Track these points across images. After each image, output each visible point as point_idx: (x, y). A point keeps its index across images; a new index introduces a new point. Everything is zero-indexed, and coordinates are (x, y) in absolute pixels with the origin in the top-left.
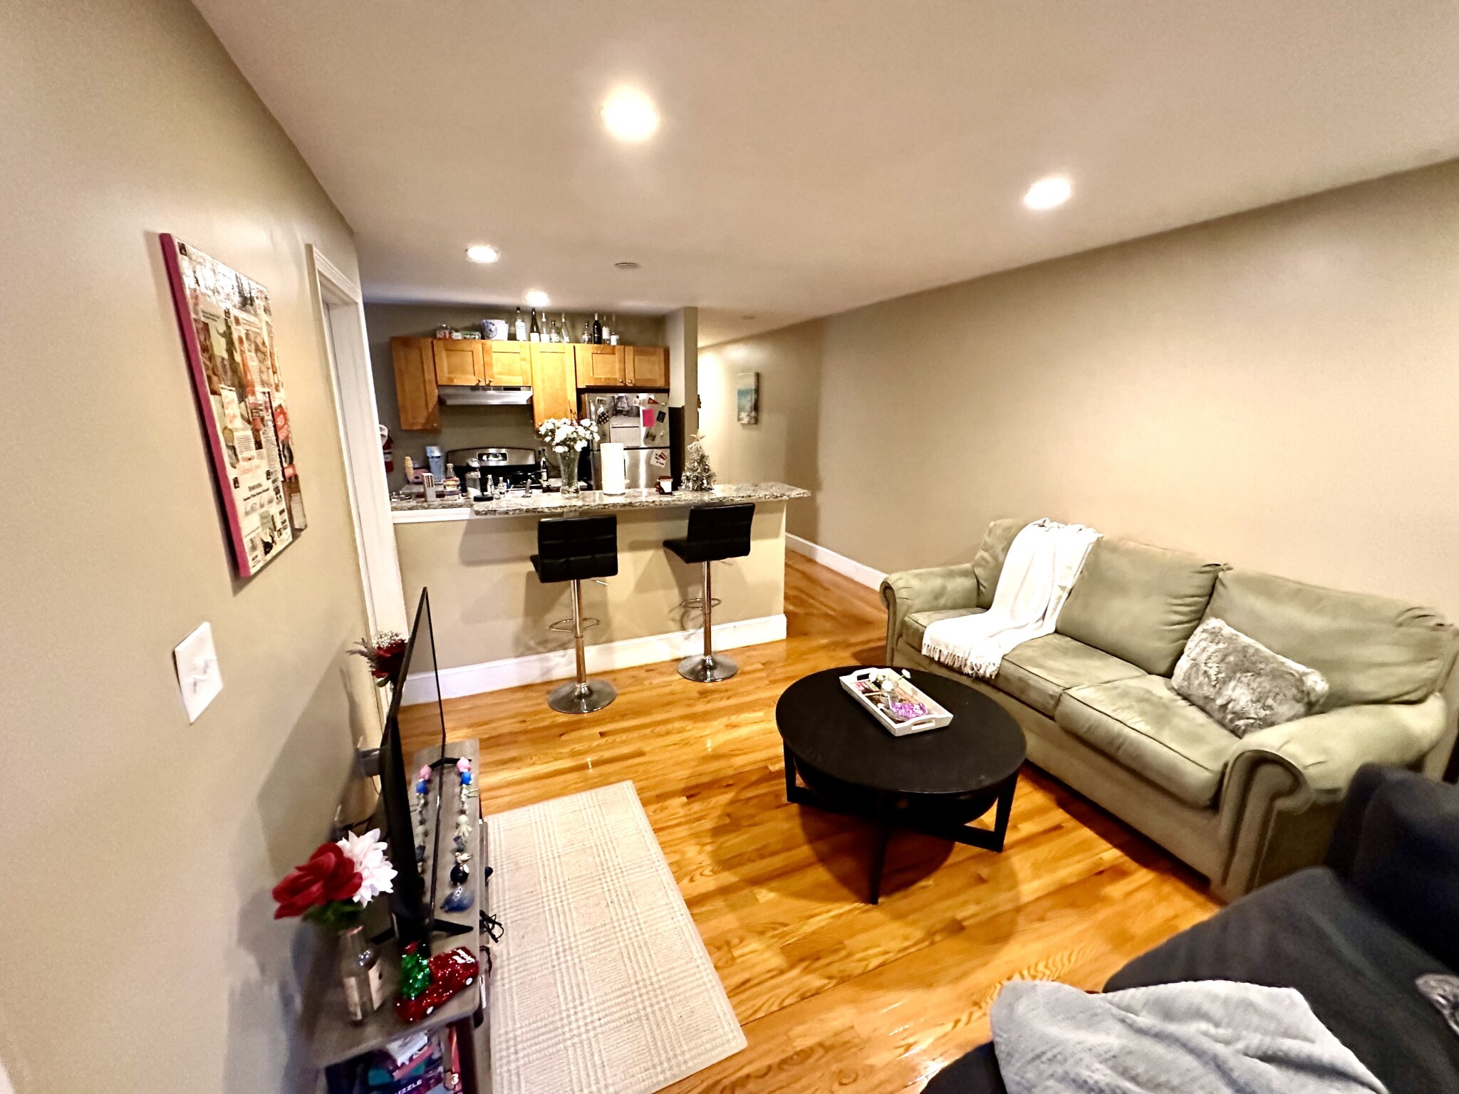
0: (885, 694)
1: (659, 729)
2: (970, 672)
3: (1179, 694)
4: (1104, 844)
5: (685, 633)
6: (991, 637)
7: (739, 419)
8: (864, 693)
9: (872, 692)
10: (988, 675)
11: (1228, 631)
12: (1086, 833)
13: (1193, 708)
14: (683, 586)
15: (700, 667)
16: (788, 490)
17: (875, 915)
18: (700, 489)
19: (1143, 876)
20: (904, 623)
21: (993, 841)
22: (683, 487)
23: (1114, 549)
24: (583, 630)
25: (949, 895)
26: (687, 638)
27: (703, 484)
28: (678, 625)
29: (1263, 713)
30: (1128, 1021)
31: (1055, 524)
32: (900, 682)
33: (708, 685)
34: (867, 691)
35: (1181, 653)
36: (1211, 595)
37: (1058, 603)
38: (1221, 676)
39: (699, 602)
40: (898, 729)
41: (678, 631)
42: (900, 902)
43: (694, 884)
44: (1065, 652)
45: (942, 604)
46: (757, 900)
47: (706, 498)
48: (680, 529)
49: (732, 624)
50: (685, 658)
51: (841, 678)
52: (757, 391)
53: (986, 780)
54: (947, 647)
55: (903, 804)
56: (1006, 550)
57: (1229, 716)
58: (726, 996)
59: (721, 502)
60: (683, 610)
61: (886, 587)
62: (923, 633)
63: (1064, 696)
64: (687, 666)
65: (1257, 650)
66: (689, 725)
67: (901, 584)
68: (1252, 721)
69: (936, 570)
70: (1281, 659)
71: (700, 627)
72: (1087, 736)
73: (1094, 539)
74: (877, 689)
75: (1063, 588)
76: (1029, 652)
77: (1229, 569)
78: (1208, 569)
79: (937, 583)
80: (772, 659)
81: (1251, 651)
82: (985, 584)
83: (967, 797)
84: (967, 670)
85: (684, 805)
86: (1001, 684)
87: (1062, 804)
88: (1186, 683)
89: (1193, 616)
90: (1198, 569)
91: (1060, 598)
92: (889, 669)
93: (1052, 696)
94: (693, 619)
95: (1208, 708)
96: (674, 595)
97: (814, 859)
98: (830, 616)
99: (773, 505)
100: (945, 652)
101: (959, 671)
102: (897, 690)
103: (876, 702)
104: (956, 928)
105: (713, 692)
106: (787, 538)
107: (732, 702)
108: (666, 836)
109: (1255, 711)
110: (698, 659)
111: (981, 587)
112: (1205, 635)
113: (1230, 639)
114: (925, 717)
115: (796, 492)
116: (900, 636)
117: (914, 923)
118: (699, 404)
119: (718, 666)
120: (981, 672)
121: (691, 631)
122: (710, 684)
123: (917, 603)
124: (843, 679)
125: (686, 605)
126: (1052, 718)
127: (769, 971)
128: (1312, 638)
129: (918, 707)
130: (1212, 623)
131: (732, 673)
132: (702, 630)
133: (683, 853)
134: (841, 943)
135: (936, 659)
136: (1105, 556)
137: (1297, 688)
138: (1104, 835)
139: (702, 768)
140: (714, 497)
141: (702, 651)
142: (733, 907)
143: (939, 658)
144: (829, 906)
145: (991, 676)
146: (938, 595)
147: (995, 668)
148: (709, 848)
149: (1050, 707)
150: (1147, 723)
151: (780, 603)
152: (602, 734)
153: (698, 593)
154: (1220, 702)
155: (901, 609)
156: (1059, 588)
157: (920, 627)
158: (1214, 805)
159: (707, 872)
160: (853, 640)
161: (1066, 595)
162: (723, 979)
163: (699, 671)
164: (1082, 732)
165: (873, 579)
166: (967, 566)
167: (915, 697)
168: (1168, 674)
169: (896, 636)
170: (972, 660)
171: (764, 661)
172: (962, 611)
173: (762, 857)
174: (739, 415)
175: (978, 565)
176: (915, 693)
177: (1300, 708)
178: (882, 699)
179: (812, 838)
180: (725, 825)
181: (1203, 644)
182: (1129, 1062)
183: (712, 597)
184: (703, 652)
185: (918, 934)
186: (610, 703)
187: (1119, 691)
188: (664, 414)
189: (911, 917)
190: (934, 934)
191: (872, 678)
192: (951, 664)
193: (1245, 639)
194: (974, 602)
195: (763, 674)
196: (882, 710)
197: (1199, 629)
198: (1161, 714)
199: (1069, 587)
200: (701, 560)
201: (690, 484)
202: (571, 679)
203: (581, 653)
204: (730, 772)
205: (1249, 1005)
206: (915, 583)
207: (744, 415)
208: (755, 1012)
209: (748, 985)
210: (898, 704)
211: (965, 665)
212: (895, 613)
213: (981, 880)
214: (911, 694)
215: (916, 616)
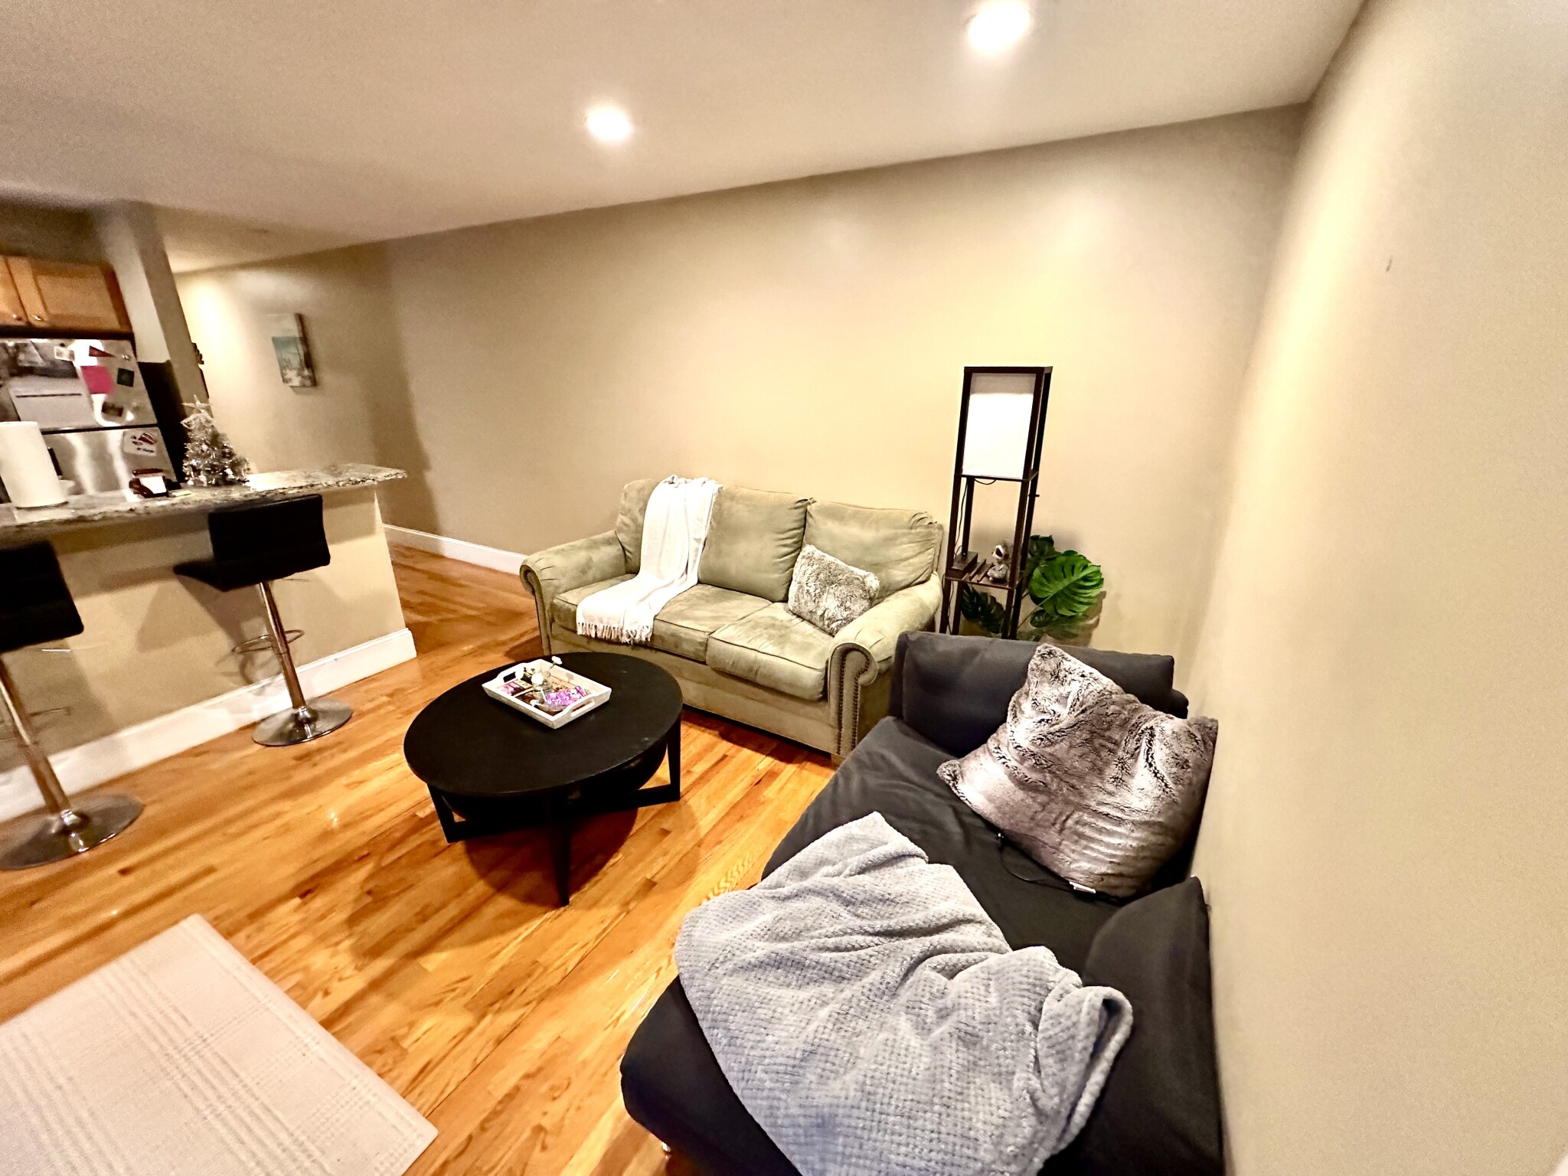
0: (538, 688)
1: (232, 829)
2: (628, 640)
3: (794, 614)
4: (759, 757)
5: (254, 687)
6: (643, 600)
7: (285, 381)
8: (513, 694)
9: (524, 689)
10: (644, 639)
11: (818, 554)
12: (746, 752)
13: (805, 623)
14: (230, 624)
15: (291, 726)
16: (374, 471)
17: (567, 914)
18: (224, 482)
19: (790, 769)
20: (553, 605)
21: (671, 793)
22: (190, 483)
23: (732, 498)
24: (34, 731)
25: (640, 859)
26: (261, 692)
27: (226, 475)
28: (239, 678)
29: (845, 614)
30: (776, 895)
31: (682, 480)
32: (551, 671)
33: (310, 744)
34: (517, 690)
35: (792, 579)
36: (804, 527)
37: (696, 555)
38: (817, 591)
39: (263, 641)
40: (556, 721)
41: (240, 686)
42: (591, 891)
43: (329, 997)
44: (706, 599)
45: (588, 578)
46: (425, 970)
47: (236, 494)
48: (200, 546)
49: (332, 657)
50: (263, 720)
51: (484, 685)
52: (305, 340)
53: (649, 741)
54: (602, 622)
55: (575, 796)
56: (643, 510)
57: (826, 623)
58: (401, 1098)
59: (264, 498)
60: (241, 657)
61: (527, 572)
62: (575, 613)
63: (710, 640)
64: (269, 729)
65: (837, 565)
66: (285, 805)
67: (542, 564)
68: (839, 622)
69: (577, 543)
70: (851, 568)
71: (279, 673)
72: (732, 670)
73: (716, 491)
74: (529, 685)
75: (698, 540)
76: (677, 607)
77: (814, 502)
78: (800, 504)
79: (581, 556)
80: (402, 686)
81: (833, 566)
82: (631, 550)
83: (637, 762)
84: (625, 639)
85: (297, 909)
86: (657, 644)
87: (725, 736)
88: (797, 604)
89: (796, 546)
90: (793, 506)
91: (697, 550)
92: (541, 660)
93: (701, 643)
94: (263, 665)
95: (813, 620)
96: (221, 641)
97: (489, 890)
98: (471, 616)
99: (355, 495)
100: (600, 627)
101: (618, 643)
102: (550, 680)
103: (526, 699)
104: (650, 885)
105: (320, 750)
106: (388, 533)
107: (352, 754)
108: (270, 963)
109: (842, 614)
110: (287, 715)
111: (628, 554)
112: (804, 561)
113: (820, 560)
114: (583, 699)
115: (385, 474)
116: (553, 621)
117: (605, 905)
118: (199, 359)
119: (320, 715)
120: (637, 637)
121: (265, 682)
122: (314, 742)
123: (564, 582)
124: (487, 686)
125: (245, 650)
126: (704, 663)
127: (455, 1037)
128: (867, 548)
129: (575, 691)
130: (808, 549)
131: (345, 718)
132: (281, 677)
133: (306, 969)
134: (535, 962)
135: (593, 636)
136: (727, 504)
137: (862, 589)
138: (759, 749)
139: (318, 853)
140: (247, 492)
141: (288, 703)
142: (391, 996)
143: (596, 634)
144: (514, 934)
145: (646, 639)
146: (584, 570)
147: (648, 630)
148: (347, 943)
149: (702, 654)
150: (774, 645)
151: (398, 614)
152: (124, 872)
153: (259, 629)
154: (820, 612)
155: (547, 590)
156: (695, 542)
157: (570, 606)
158: (825, 696)
159: (349, 972)
160: (503, 637)
161: (701, 546)
162: (391, 1083)
163: (291, 732)
164: (728, 669)
165: (509, 562)
166: (610, 533)
167: (571, 682)
168: (785, 600)
169: (548, 622)
170: (628, 628)
171: (389, 691)
172: (613, 581)
173: (424, 920)
174: (283, 375)
175: (620, 530)
176: (571, 678)
177: (866, 603)
178: (536, 695)
179: (484, 870)
180: (365, 907)
181: (804, 568)
182: (780, 927)
183: (286, 629)
184: (290, 704)
185: (614, 910)
186: (131, 823)
187: (752, 623)
188: (131, 374)
189: (603, 901)
190: (627, 904)
191: (519, 675)
192: (608, 637)
193: (829, 558)
194: (624, 570)
195: (391, 708)
196: (536, 707)
197: (800, 557)
198: (781, 635)
199: (703, 539)
200: (252, 582)
201: (203, 478)
202: (37, 812)
203: (42, 767)
204: (366, 839)
205: (851, 839)
206: (558, 561)
207: (291, 374)
208: (442, 1092)
209: (430, 1067)
210: (553, 695)
211: (622, 635)
212: (542, 598)
213: (665, 833)
214: (566, 679)
215: (564, 596)
